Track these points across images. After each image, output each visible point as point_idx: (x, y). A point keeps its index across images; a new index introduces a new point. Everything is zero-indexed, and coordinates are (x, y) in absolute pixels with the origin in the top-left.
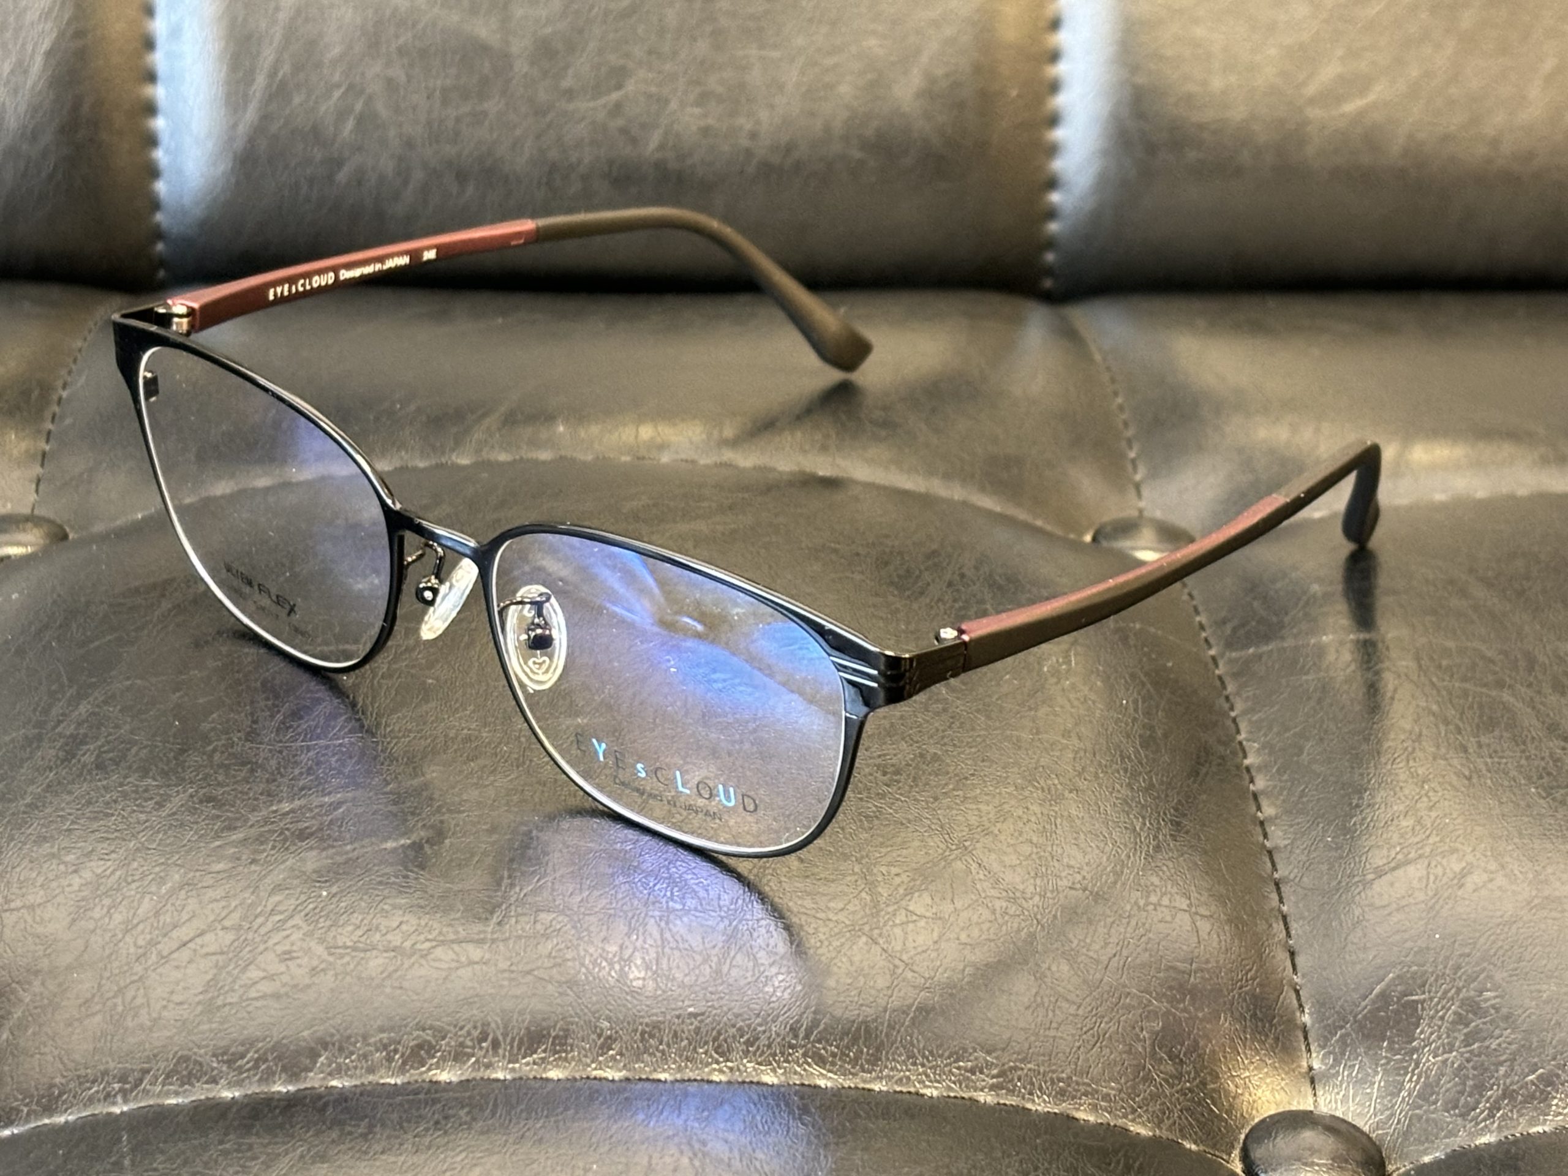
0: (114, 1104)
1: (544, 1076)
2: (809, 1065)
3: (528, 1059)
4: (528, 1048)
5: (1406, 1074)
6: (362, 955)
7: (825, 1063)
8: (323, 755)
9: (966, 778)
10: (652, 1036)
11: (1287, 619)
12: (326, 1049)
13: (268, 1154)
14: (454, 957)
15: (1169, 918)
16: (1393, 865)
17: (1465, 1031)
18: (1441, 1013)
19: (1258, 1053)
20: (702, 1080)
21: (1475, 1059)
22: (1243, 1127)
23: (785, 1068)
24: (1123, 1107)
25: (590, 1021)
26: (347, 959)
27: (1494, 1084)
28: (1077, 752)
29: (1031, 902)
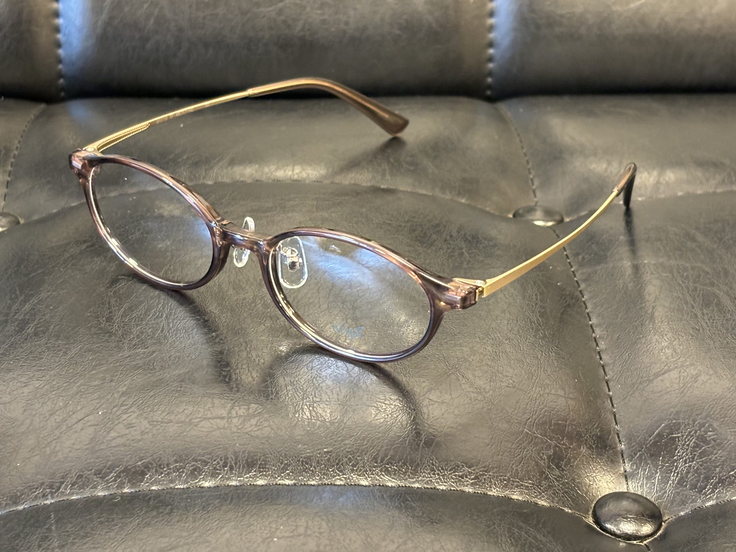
0: (47, 499)
1: (255, 483)
2: (383, 475)
3: (248, 475)
4: (247, 470)
5: (671, 472)
6: (166, 425)
7: (391, 475)
8: (144, 329)
9: (455, 335)
10: (307, 463)
11: (609, 254)
12: (149, 472)
13: (122, 523)
14: (210, 425)
15: (555, 401)
16: (663, 371)
17: (699, 451)
18: (687, 443)
19: (600, 465)
20: (331, 484)
21: (705, 465)
22: (593, 501)
23: (371, 477)
24: (535, 493)
25: (277, 456)
26: (158, 427)
27: (713, 477)
28: (509, 321)
29: (488, 394)
